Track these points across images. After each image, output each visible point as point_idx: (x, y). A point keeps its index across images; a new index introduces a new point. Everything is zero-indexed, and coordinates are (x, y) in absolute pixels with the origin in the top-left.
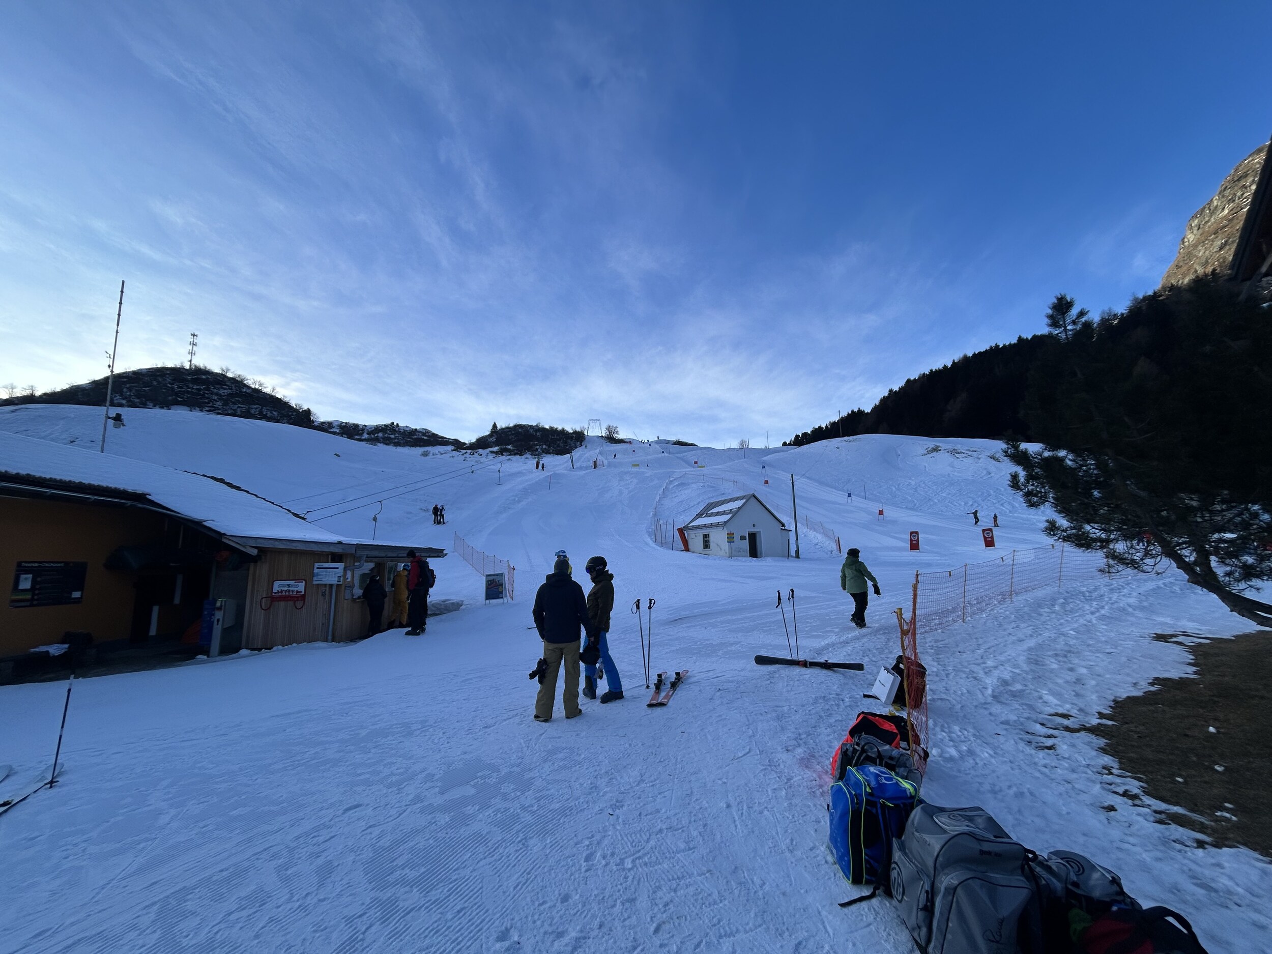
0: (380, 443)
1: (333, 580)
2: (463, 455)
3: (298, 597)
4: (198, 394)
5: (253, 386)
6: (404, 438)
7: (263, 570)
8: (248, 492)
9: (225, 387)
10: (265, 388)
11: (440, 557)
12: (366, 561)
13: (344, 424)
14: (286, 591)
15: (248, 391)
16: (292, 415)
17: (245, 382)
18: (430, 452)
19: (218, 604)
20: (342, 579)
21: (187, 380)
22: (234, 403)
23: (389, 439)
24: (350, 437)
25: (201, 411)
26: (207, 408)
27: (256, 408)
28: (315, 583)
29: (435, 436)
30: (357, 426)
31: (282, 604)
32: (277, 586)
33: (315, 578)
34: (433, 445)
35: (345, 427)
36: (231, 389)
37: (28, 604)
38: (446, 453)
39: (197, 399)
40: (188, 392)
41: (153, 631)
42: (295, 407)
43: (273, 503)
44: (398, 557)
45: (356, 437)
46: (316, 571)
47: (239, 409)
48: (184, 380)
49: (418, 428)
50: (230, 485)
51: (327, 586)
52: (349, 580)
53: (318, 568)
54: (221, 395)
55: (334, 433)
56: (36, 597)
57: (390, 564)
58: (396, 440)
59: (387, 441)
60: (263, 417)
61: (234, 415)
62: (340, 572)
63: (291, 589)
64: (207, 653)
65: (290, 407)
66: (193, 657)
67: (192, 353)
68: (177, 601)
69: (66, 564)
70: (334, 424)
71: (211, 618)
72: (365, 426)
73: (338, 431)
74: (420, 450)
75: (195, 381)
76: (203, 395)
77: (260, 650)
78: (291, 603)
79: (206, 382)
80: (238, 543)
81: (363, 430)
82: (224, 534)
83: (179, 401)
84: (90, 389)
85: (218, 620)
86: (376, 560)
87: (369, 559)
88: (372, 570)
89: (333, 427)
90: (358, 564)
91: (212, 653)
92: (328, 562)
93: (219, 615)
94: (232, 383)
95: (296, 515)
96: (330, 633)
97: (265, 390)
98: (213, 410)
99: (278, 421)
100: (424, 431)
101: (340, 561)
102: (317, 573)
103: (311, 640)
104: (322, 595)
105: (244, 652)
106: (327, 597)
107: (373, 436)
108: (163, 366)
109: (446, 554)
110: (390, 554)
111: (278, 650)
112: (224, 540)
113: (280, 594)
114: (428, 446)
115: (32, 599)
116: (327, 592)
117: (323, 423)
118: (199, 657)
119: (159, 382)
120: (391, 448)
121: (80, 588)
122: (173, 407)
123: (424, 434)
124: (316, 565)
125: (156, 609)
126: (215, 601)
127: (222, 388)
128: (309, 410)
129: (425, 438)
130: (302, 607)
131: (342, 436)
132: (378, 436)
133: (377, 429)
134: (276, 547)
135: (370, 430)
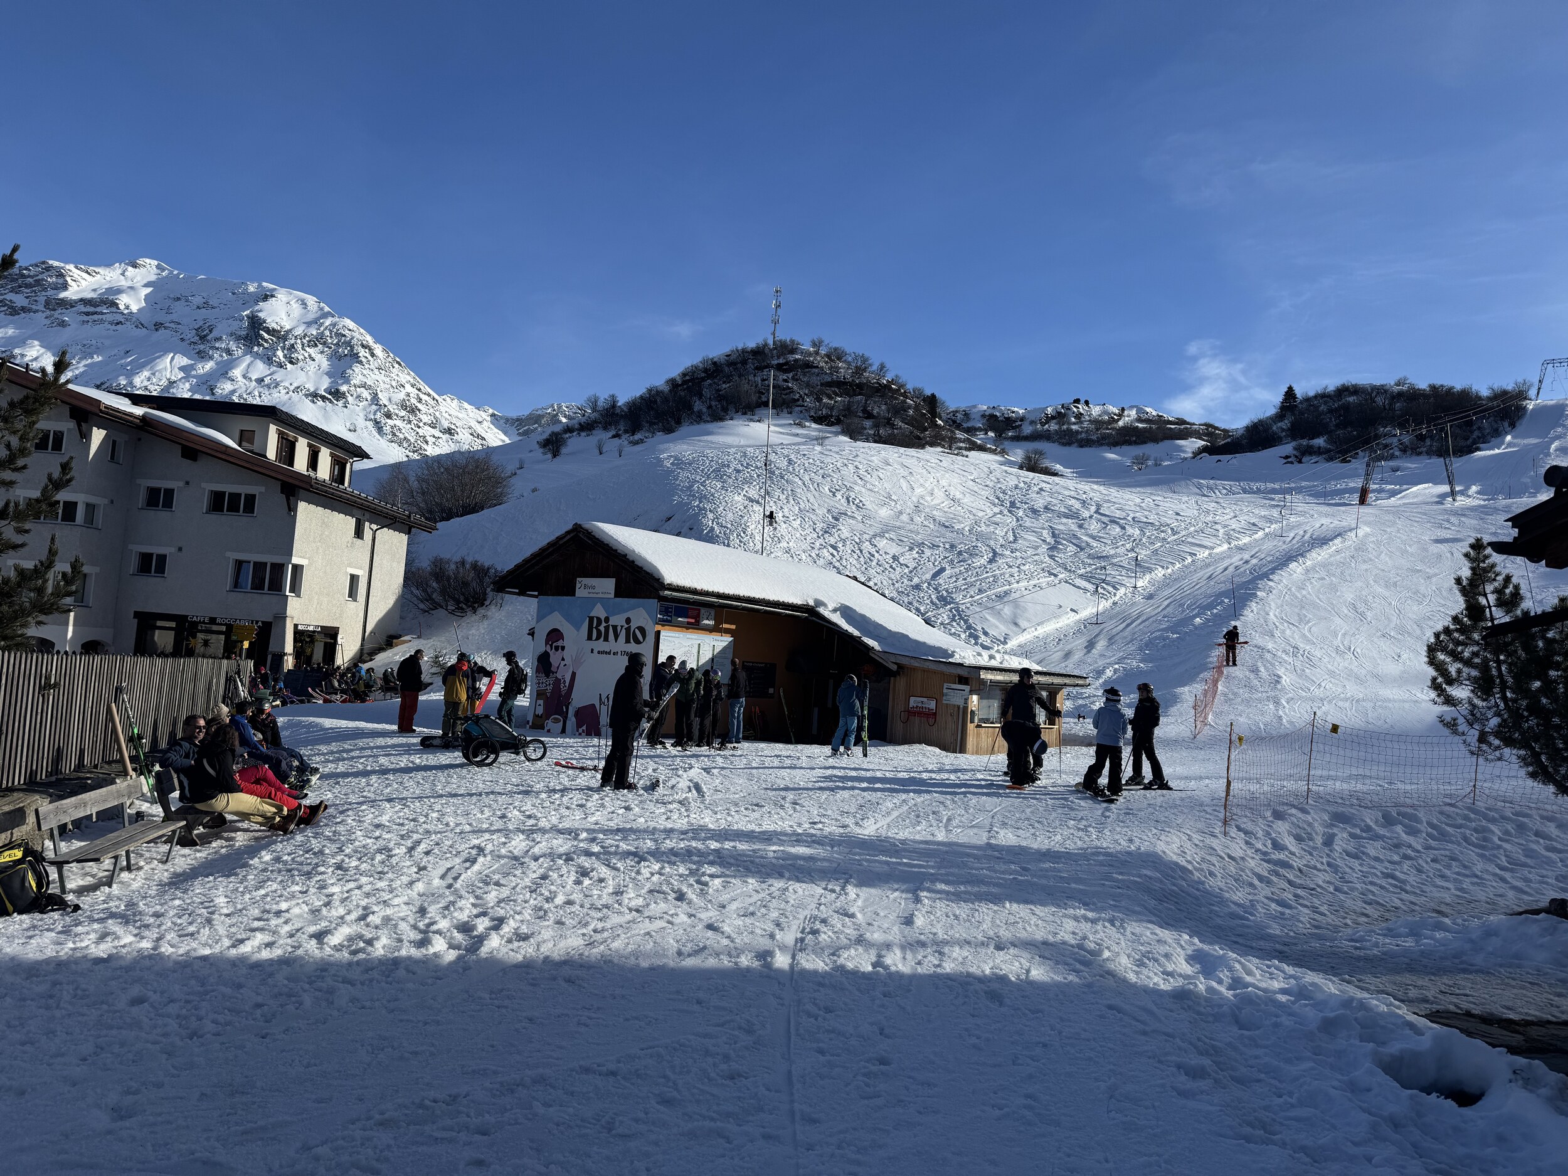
3: (930, 713)
4: (785, 388)
6: (1098, 429)
7: (900, 683)
14: (920, 707)
18: (1149, 456)
22: (830, 398)
23: (1070, 433)
27: (858, 403)
28: (944, 702)
31: (917, 719)
32: (914, 701)
33: (943, 698)
35: (991, 416)
45: (1011, 433)
46: (945, 691)
53: (946, 689)
54: (813, 386)
58: (1084, 435)
59: (1066, 439)
62: (966, 693)
63: (924, 706)
69: (766, 664)
75: (782, 367)
78: (924, 719)
79: (792, 367)
80: (880, 657)
81: (1022, 419)
82: (871, 649)
83: (763, 401)
92: (954, 684)
101: (966, 683)
102: (946, 693)
104: (951, 715)
106: (955, 717)
107: (1040, 428)
112: (871, 654)
113: (915, 709)
116: (955, 714)
119: (740, 375)
121: (773, 685)
124: (946, 685)
125: (816, 710)
130: (934, 724)
134: (912, 664)
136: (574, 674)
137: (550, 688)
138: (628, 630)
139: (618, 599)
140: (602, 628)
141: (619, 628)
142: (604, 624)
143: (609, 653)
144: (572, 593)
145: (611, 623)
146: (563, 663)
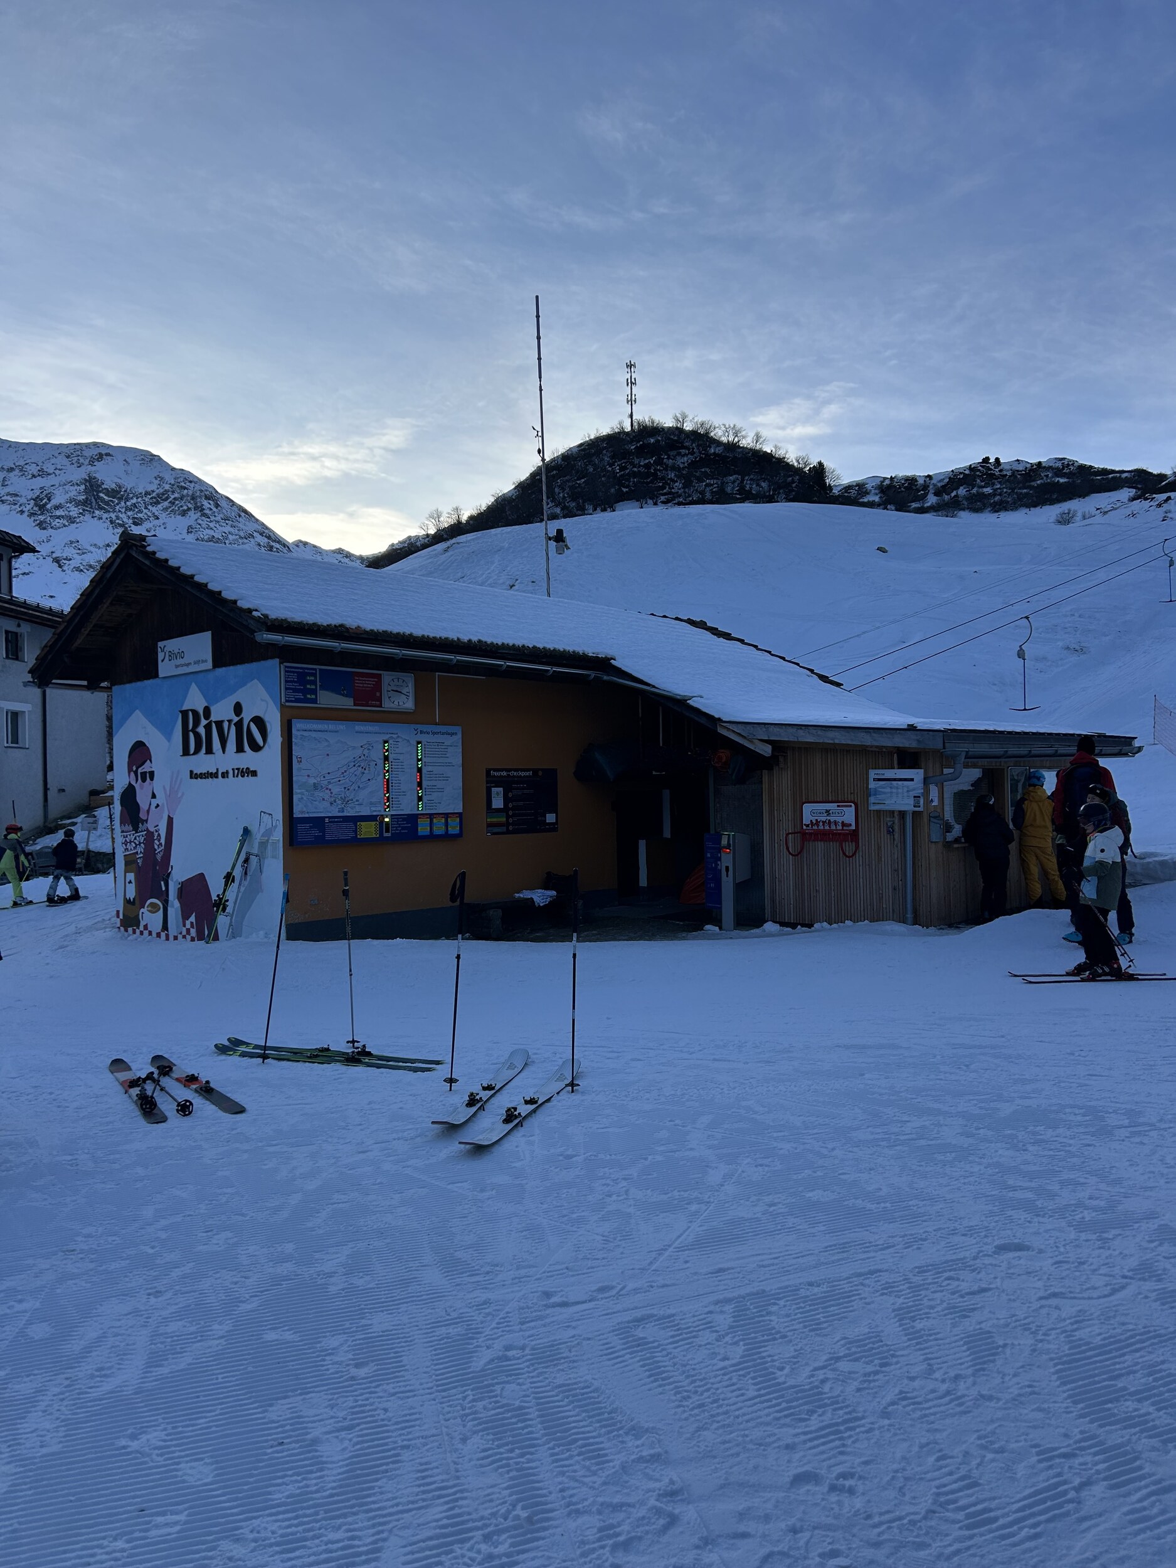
0: (963, 509)
1: (905, 803)
2: (1159, 505)
3: (845, 835)
4: (648, 475)
5: (724, 439)
6: (1013, 489)
7: (781, 782)
8: (742, 641)
9: (683, 451)
10: (744, 437)
11: (1126, 755)
12: (966, 766)
13: (887, 482)
14: (824, 822)
15: (719, 450)
16: (793, 482)
17: (712, 434)
18: (1075, 511)
19: (724, 842)
20: (922, 801)
21: (630, 453)
22: (700, 480)
23: (982, 497)
24: (902, 507)
25: (656, 504)
26: (663, 498)
27: (734, 482)
28: (872, 808)
29: (1085, 470)
30: (911, 481)
31: (820, 845)
32: (811, 812)
33: (872, 799)
34: (1083, 494)
35: (890, 487)
36: (693, 453)
37: (504, 829)
38: (1114, 509)
39: (648, 483)
40: (634, 475)
41: (643, 882)
42: (796, 464)
43: (783, 659)
44: (1030, 755)
45: (914, 505)
46: (872, 785)
47: (708, 489)
48: (626, 454)
49: (1043, 460)
50: (714, 631)
51: (896, 814)
52: (935, 803)
53: (874, 780)
54: (679, 469)
55: (871, 505)
56: (511, 820)
57: (1014, 771)
58: (997, 498)
59: (977, 504)
60: (746, 496)
61: (702, 501)
62: (917, 785)
63: (832, 819)
64: (718, 922)
65: (788, 467)
66: (698, 927)
67: (631, 401)
68: (667, 834)
69: (535, 771)
70: (869, 487)
71: (717, 865)
72: (929, 477)
73: (877, 499)
74: (1051, 512)
75: (642, 451)
76: (655, 475)
77: (793, 926)
78: (834, 846)
79: (654, 450)
80: (739, 734)
81: (925, 487)
82: (719, 720)
83: (624, 494)
84: (517, 497)
85: (727, 868)
86: (985, 762)
87: (972, 759)
88: (976, 784)
89: (867, 493)
90: (951, 770)
91: (724, 925)
92: (893, 768)
93: (726, 860)
94: (693, 441)
95: (824, 679)
96: (909, 906)
97: (744, 443)
98: (672, 499)
99: (770, 500)
100: (1059, 465)
101: (914, 765)
102: (875, 789)
103: (876, 916)
104: (889, 832)
105: (770, 926)
106: (897, 836)
107: (946, 497)
108: (598, 435)
109: (1140, 749)
110: (1013, 750)
111: (823, 929)
112: (721, 731)
113: (815, 827)
114: (1071, 499)
115: (507, 824)
116: (896, 828)
117: (848, 488)
118: (708, 927)
119: (595, 467)
120: (988, 519)
121: (554, 810)
122: (618, 506)
123: (1058, 472)
124: (873, 774)
125: (642, 845)
126: (719, 837)
127: (679, 454)
128: (820, 464)
129: (1062, 480)
130: (854, 854)
131: (886, 508)
132: (956, 496)
133: (956, 480)
134: (800, 740)
135: (939, 485)
136: (170, 821)
137: (140, 849)
138: (239, 725)
139: (221, 671)
140: (201, 730)
141: (226, 725)
142: (204, 722)
143: (214, 775)
144: (152, 673)
145: (213, 718)
146: (154, 802)
